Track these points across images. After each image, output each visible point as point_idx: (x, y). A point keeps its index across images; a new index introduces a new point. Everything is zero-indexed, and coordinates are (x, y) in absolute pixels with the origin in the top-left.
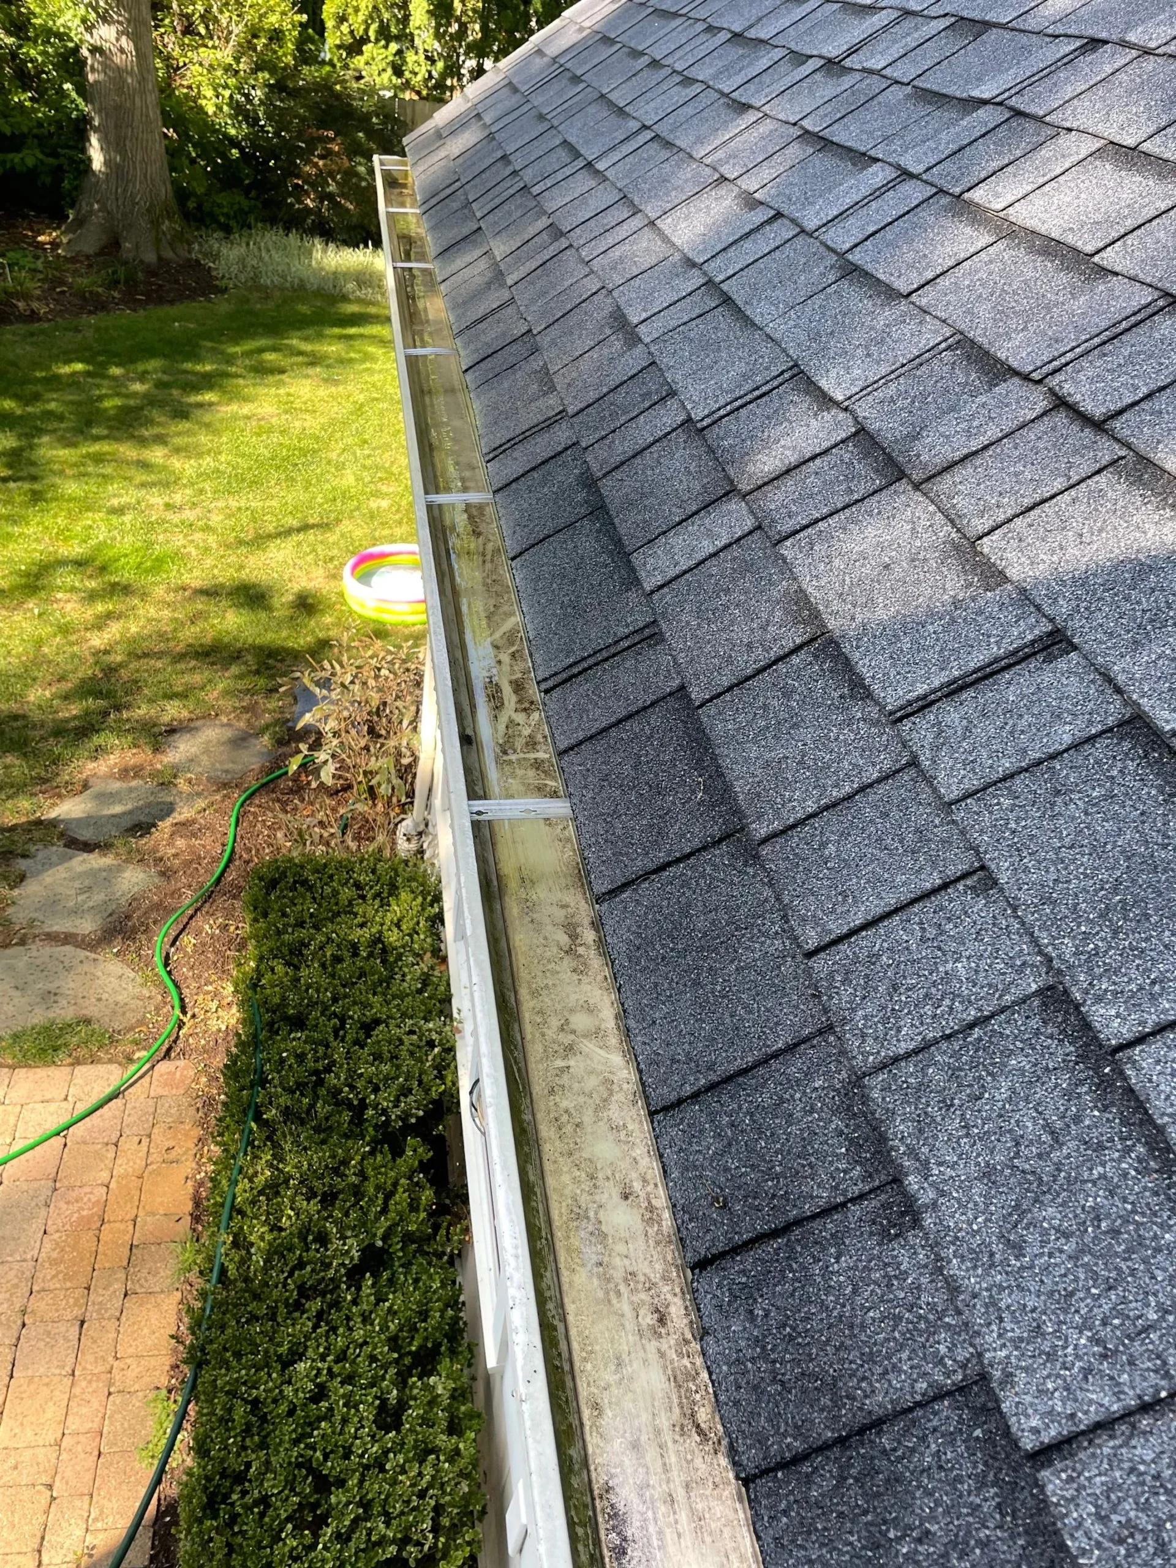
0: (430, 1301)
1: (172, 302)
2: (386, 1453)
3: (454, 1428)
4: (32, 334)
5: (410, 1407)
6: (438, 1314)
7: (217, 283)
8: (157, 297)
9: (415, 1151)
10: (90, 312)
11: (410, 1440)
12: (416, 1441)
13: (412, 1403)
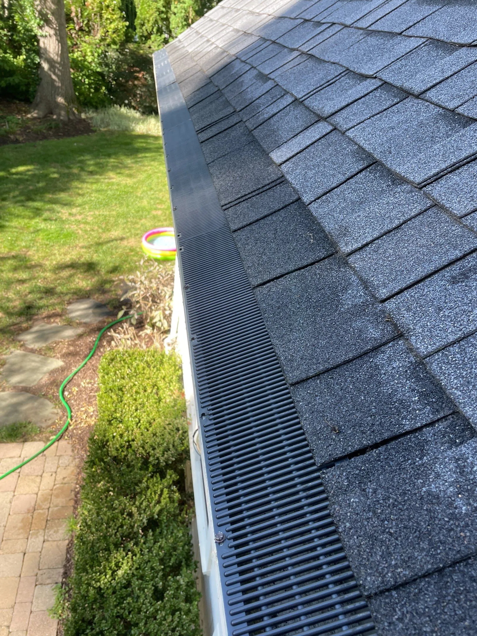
0: (178, 542)
1: (73, 136)
2: (157, 611)
3: (188, 600)
4: (16, 148)
5: (168, 590)
6: (181, 548)
7: (92, 128)
8: (68, 134)
9: (171, 476)
10: (41, 140)
11: (168, 605)
12: (171, 605)
13: (169, 588)
